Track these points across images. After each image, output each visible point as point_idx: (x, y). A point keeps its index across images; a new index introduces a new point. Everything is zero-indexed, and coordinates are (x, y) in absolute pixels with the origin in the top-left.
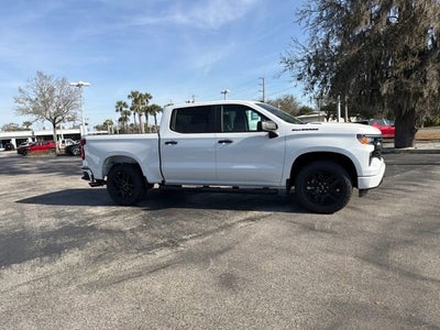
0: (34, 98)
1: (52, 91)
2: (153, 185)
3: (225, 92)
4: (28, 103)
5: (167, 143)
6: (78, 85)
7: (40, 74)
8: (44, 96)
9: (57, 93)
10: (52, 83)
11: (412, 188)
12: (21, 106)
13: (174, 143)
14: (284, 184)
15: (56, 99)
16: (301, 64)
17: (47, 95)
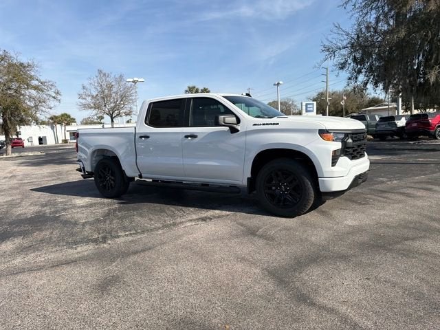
0: (94, 94)
1: (110, 87)
2: (134, 178)
3: (278, 84)
4: (89, 99)
5: (141, 137)
6: (134, 82)
7: (100, 72)
8: (103, 92)
9: (114, 90)
10: (111, 80)
11: (420, 193)
12: (83, 101)
13: (147, 137)
14: (245, 183)
15: (114, 95)
16: (345, 52)
17: (106, 92)
